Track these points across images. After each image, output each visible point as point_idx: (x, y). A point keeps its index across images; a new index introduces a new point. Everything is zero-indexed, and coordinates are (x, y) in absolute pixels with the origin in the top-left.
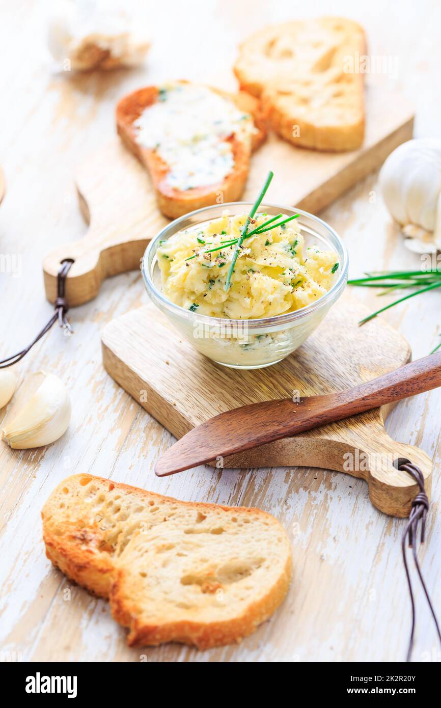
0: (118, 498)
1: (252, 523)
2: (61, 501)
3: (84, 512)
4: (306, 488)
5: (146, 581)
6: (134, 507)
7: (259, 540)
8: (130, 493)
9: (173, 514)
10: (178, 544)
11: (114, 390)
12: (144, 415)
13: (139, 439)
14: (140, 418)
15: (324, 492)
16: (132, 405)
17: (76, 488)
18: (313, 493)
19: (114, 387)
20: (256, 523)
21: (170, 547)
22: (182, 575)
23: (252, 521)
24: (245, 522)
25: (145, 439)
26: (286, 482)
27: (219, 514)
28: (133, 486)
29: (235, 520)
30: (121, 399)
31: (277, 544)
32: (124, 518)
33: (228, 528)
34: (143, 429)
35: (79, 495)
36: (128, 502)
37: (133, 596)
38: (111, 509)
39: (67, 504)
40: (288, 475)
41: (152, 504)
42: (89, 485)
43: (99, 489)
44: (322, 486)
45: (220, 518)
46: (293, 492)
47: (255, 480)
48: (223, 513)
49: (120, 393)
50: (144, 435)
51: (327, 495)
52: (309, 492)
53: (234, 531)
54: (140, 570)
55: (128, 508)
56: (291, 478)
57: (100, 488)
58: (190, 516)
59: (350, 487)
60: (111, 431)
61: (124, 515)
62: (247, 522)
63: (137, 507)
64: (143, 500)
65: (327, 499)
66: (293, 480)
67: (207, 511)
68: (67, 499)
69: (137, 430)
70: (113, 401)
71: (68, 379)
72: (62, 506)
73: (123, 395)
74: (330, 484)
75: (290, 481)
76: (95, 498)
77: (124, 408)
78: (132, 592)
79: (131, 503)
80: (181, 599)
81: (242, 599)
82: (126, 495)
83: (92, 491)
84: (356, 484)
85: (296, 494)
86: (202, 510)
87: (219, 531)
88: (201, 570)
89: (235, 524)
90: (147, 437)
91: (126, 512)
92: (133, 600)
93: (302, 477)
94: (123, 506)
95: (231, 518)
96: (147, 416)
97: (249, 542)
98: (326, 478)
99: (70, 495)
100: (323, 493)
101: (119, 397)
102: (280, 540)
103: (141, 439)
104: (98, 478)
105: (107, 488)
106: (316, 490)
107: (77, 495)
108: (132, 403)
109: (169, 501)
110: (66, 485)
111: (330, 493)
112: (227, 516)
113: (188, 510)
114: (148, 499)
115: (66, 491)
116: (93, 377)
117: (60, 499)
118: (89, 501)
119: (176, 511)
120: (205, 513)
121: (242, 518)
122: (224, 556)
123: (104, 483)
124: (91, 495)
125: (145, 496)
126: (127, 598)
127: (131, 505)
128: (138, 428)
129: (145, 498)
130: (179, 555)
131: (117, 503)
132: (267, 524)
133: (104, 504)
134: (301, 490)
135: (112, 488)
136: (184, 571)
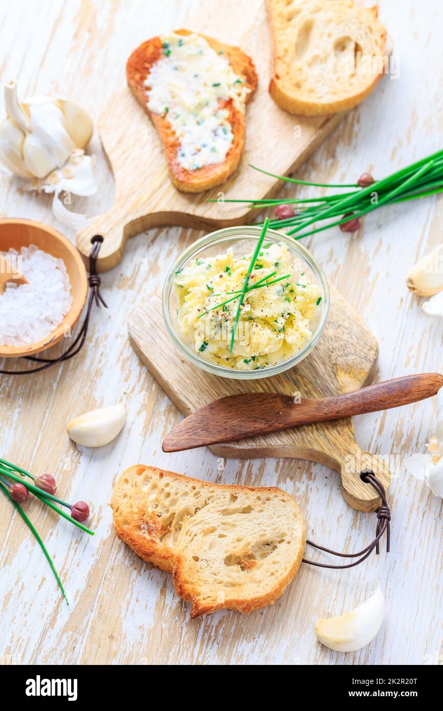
0: (167, 485)
1: (273, 500)
2: (124, 492)
3: (143, 501)
4: (292, 478)
5: (200, 563)
6: (181, 493)
7: (279, 516)
8: (176, 480)
9: (212, 497)
10: (219, 526)
11: (138, 368)
12: (164, 396)
13: (160, 423)
14: (161, 400)
15: (306, 482)
16: (154, 385)
17: (134, 479)
18: (297, 483)
19: (139, 365)
20: (276, 500)
21: (213, 530)
22: (225, 556)
23: (272, 499)
24: (267, 500)
25: (165, 423)
26: (276, 471)
27: (246, 494)
28: (178, 473)
29: (259, 498)
30: (145, 378)
31: (293, 520)
32: (174, 502)
33: (255, 506)
34: (163, 412)
35: (137, 485)
36: (176, 488)
37: (190, 579)
38: (163, 495)
39: (129, 494)
40: (278, 463)
41: (194, 488)
42: (144, 474)
43: (151, 478)
44: (304, 476)
45: (248, 498)
46: (282, 482)
47: (252, 469)
48: (251, 493)
49: (144, 372)
50: (163, 418)
51: (308, 485)
52: (294, 482)
53: (259, 508)
54: (193, 555)
55: (176, 494)
56: (280, 467)
57: (152, 476)
58: (225, 498)
59: (326, 478)
60: (139, 413)
61: (174, 500)
62: (268, 500)
63: (183, 492)
64: (187, 486)
65: (308, 490)
66: (282, 469)
67: (237, 492)
68: (128, 489)
69: (158, 413)
70: (139, 381)
71: (102, 354)
72: (125, 496)
73: (146, 374)
74: (311, 474)
75: (279, 470)
76: (150, 485)
77: (148, 388)
78: (190, 576)
79: (178, 489)
80: (226, 579)
81: (273, 574)
82: (173, 481)
83: (147, 479)
84: (331, 475)
85: (284, 484)
86: (233, 491)
87: (247, 510)
88: (238, 550)
89: (260, 502)
90: (167, 421)
91: (176, 497)
92: (192, 583)
93: (288, 466)
94: (173, 491)
95: (256, 497)
96: (166, 398)
97: (272, 518)
98: (308, 468)
99: (129, 485)
100: (305, 484)
101: (144, 375)
102: (295, 516)
103: (162, 422)
104: (150, 468)
105: (158, 477)
106: (300, 480)
107: (136, 485)
108: (153, 383)
109: (207, 485)
110: (125, 477)
111: (310, 483)
112: (253, 495)
113: (223, 492)
114: (191, 485)
115: (126, 481)
116: (122, 353)
117: (123, 490)
118: (146, 489)
119: (214, 494)
120: (236, 494)
121: (264, 497)
122: (255, 533)
123: (155, 472)
124: (146, 482)
125: (188, 482)
126: (187, 582)
127: (178, 491)
128: (159, 411)
129: (188, 484)
130: (221, 536)
131: (167, 489)
132: (284, 501)
133: (157, 491)
134: (288, 479)
135: (162, 475)
136: (226, 552)
